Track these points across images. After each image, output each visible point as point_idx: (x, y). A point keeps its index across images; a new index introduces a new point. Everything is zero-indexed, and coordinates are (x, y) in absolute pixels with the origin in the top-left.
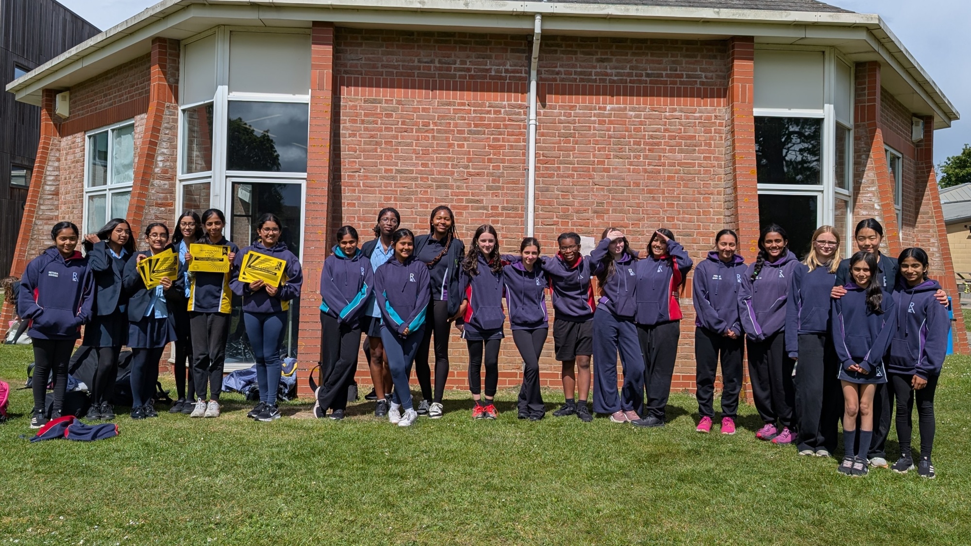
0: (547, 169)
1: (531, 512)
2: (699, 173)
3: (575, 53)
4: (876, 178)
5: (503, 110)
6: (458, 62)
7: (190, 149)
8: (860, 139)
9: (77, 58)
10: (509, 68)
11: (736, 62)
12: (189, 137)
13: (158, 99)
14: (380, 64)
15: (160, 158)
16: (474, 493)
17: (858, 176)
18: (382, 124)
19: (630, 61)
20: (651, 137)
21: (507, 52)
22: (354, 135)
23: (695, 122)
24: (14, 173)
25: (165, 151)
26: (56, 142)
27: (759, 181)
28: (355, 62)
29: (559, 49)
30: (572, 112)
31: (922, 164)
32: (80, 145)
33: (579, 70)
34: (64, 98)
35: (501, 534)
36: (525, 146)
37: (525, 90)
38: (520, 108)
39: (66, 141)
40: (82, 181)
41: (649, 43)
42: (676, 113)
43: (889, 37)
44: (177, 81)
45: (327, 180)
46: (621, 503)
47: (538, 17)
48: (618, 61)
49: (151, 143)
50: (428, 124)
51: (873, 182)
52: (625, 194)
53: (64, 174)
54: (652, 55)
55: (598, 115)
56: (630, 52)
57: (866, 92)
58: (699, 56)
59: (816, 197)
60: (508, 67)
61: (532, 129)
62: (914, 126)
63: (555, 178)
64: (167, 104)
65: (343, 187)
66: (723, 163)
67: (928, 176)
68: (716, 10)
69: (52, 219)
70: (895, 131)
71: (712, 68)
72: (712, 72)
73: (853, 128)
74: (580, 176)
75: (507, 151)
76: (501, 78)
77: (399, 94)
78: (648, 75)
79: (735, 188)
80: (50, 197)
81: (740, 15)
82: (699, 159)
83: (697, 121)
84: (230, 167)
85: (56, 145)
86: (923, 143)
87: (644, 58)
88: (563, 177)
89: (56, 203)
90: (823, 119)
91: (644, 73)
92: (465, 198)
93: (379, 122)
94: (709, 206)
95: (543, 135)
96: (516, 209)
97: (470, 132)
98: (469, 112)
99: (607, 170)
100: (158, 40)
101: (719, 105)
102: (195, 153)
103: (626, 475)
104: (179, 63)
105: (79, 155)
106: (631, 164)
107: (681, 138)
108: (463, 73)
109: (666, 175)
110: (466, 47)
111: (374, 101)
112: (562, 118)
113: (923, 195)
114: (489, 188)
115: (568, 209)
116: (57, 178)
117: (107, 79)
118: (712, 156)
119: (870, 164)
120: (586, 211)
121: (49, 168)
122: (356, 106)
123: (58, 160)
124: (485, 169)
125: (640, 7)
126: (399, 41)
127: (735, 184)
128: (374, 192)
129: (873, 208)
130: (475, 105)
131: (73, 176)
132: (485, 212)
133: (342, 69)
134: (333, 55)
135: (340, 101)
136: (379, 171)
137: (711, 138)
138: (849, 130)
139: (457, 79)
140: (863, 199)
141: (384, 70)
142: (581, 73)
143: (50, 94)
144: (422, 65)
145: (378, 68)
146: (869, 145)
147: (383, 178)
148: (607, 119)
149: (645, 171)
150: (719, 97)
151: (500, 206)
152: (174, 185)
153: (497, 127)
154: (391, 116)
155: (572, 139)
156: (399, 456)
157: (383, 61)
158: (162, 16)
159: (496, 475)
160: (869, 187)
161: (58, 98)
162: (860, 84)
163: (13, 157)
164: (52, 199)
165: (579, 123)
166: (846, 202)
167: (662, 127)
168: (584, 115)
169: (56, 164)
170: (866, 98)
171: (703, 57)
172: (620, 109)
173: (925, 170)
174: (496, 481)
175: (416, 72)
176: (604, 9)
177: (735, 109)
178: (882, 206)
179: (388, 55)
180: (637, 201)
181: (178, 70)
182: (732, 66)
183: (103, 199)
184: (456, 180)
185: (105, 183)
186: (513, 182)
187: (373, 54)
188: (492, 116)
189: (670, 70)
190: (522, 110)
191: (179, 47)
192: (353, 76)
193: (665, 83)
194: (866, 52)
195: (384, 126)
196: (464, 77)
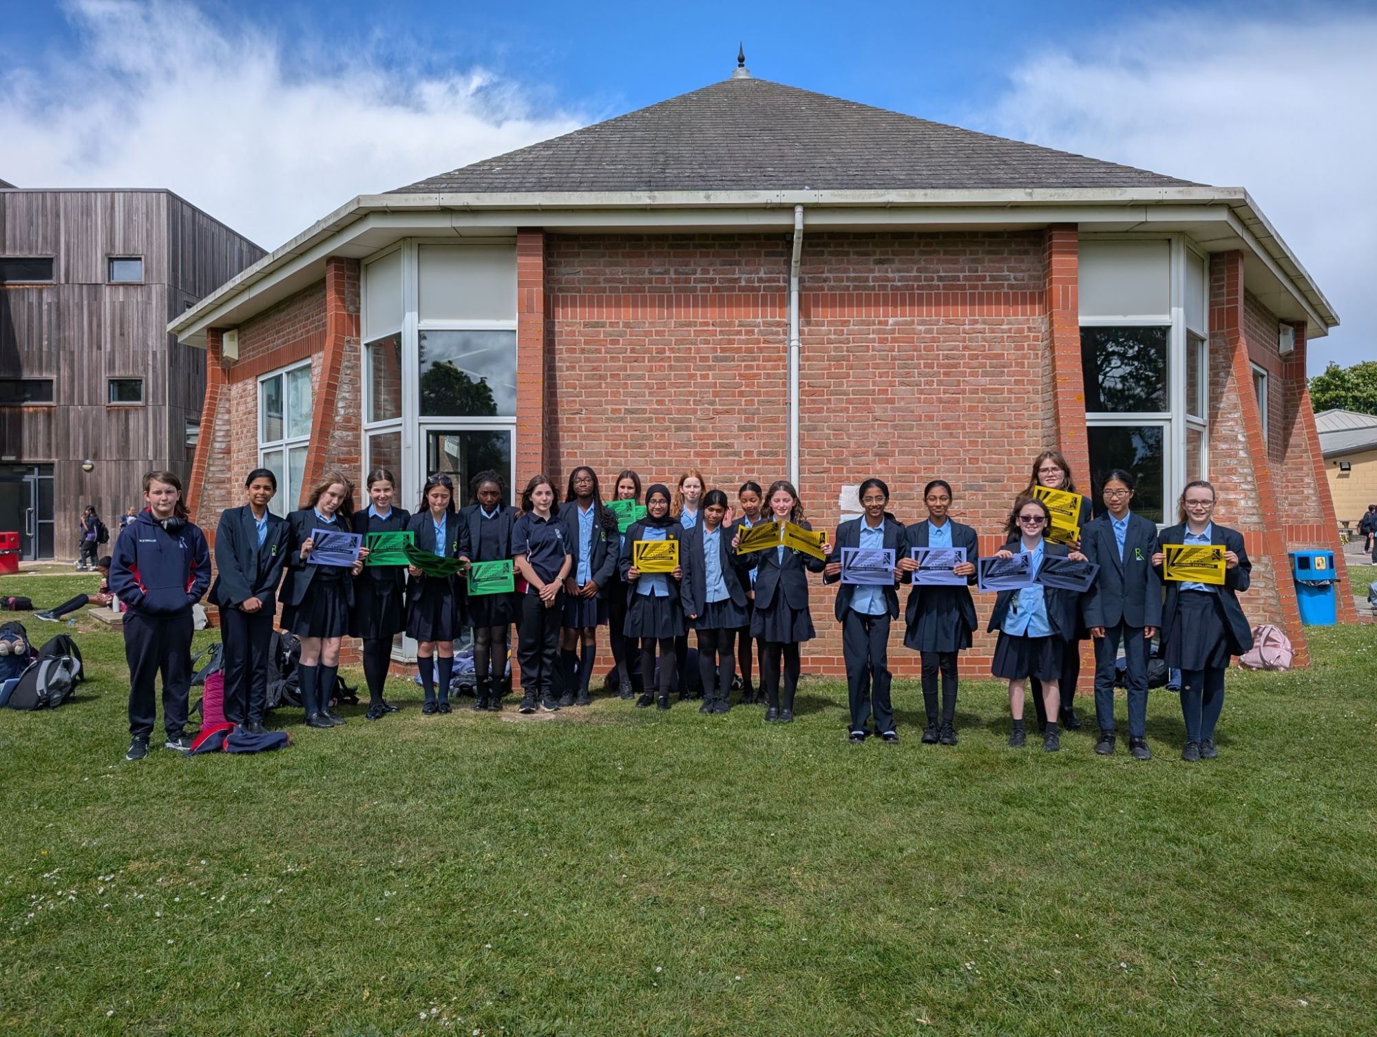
0: (814, 402)
1: (811, 851)
2: (1009, 401)
3: (847, 254)
4: (1239, 402)
5: (756, 330)
6: (699, 271)
7: (377, 392)
8: (1217, 352)
9: (243, 288)
10: (764, 276)
11: (1055, 258)
12: (375, 377)
13: (336, 332)
14: (602, 278)
15: (341, 404)
16: (734, 824)
17: (1215, 399)
18: (606, 352)
19: (917, 262)
20: (947, 357)
21: (760, 256)
22: (573, 368)
23: (1003, 337)
24: (189, 431)
25: (347, 395)
26: (225, 390)
27: (1088, 410)
28: (571, 276)
29: (826, 250)
30: (845, 329)
31: (1292, 383)
32: (252, 393)
33: (852, 275)
34: (232, 338)
35: (772, 885)
36: (785, 374)
37: (784, 302)
38: (778, 326)
39: (236, 389)
40: (255, 436)
41: (941, 237)
42: (978, 326)
43: (1256, 217)
44: (358, 310)
45: (541, 424)
46: (930, 838)
47: (799, 210)
48: (901, 262)
49: (329, 385)
50: (662, 351)
51: (1235, 407)
52: (915, 431)
53: (235, 429)
54: (946, 253)
55: (878, 332)
56: (917, 250)
57: (1225, 290)
58: (1006, 252)
59: (1160, 428)
60: (762, 275)
61: (795, 351)
62: (1281, 335)
63: (825, 414)
64: (347, 338)
65: (561, 433)
66: (1040, 387)
67: (1301, 399)
68: (1028, 190)
69: (224, 482)
70: (1258, 341)
71: (1023, 266)
72: (1023, 271)
73: (1207, 337)
74: (856, 410)
75: (762, 380)
76: (753, 289)
77: (627, 314)
78: (940, 279)
79: (1057, 419)
80: (221, 456)
81: (1059, 196)
82: (1008, 383)
83: (1005, 335)
84: (423, 412)
85: (225, 394)
86: (1293, 357)
87: (935, 257)
88: (834, 411)
89: (228, 463)
90: (1169, 327)
91: (935, 275)
92: (711, 442)
93: (603, 350)
94: (1023, 443)
95: (808, 359)
96: (776, 454)
97: (716, 359)
98: (714, 333)
99: (892, 401)
100: (331, 259)
101: (1033, 313)
102: (383, 397)
103: (932, 796)
104: (359, 287)
105: (251, 405)
106: (921, 392)
107: (985, 357)
108: (705, 285)
109: (967, 404)
110: (709, 253)
111: (596, 325)
112: (833, 337)
113: (1293, 423)
114: (741, 429)
115: (842, 452)
116: (228, 434)
117: (279, 311)
118: (1026, 379)
119: (1230, 383)
120: (865, 453)
121: (219, 422)
122: (574, 332)
123: (229, 412)
124: (736, 404)
125: (929, 191)
126: (625, 248)
127: (1057, 413)
128: (599, 438)
129: (1235, 440)
130: (721, 324)
131: (245, 431)
132: (737, 458)
133: (556, 286)
134: (544, 269)
135: (554, 327)
136: (604, 412)
137: (1024, 357)
138: (1203, 340)
139: (698, 293)
140: (1223, 429)
141: (608, 285)
142: (855, 279)
143: (216, 332)
144: (654, 277)
145: (599, 283)
146: (1229, 359)
147: (609, 420)
148: (889, 336)
149: (940, 401)
150: (1033, 303)
151: (755, 451)
152: (358, 437)
153: (750, 351)
154: (616, 342)
155: (845, 363)
156: (636, 770)
157: (606, 274)
158: (337, 229)
159: (761, 798)
160: (1230, 413)
161: (226, 337)
162: (1216, 280)
163: (188, 412)
164: (223, 458)
165: (854, 342)
166: (1199, 433)
167: (961, 344)
168: (860, 332)
169: (226, 417)
170: (1225, 298)
171: (1011, 253)
172: (906, 323)
173: (1297, 391)
174: (761, 807)
175: (647, 286)
176: (882, 195)
177: (1054, 318)
178: (1248, 437)
179: (612, 266)
180: (931, 439)
181: (358, 295)
182: (1050, 263)
183: (279, 456)
184: (699, 420)
185: (282, 437)
186: (771, 420)
187: (594, 265)
188: (743, 337)
189: (969, 271)
190: (780, 329)
191: (359, 268)
192: (569, 294)
193: (963, 287)
194: (1225, 238)
195: (609, 356)
196: (707, 290)
